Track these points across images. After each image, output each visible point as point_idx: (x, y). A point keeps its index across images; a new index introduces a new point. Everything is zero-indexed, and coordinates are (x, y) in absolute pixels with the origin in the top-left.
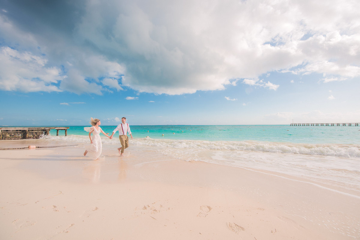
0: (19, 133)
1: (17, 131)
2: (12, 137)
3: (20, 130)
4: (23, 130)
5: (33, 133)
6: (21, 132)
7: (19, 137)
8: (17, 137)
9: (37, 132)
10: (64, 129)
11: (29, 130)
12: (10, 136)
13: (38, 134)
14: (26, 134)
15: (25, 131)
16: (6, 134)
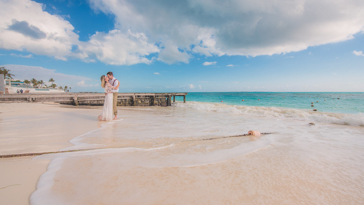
0: (147, 99)
1: (146, 96)
2: (142, 103)
3: (148, 96)
4: (150, 96)
5: (158, 99)
6: (149, 98)
7: (148, 104)
8: (146, 104)
9: (161, 98)
10: (183, 96)
11: (155, 96)
12: (141, 102)
13: (162, 101)
14: (153, 101)
15: (152, 96)
16: (138, 100)
